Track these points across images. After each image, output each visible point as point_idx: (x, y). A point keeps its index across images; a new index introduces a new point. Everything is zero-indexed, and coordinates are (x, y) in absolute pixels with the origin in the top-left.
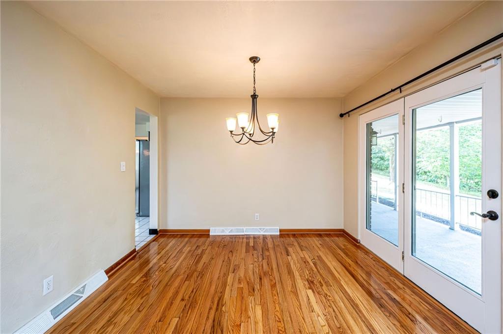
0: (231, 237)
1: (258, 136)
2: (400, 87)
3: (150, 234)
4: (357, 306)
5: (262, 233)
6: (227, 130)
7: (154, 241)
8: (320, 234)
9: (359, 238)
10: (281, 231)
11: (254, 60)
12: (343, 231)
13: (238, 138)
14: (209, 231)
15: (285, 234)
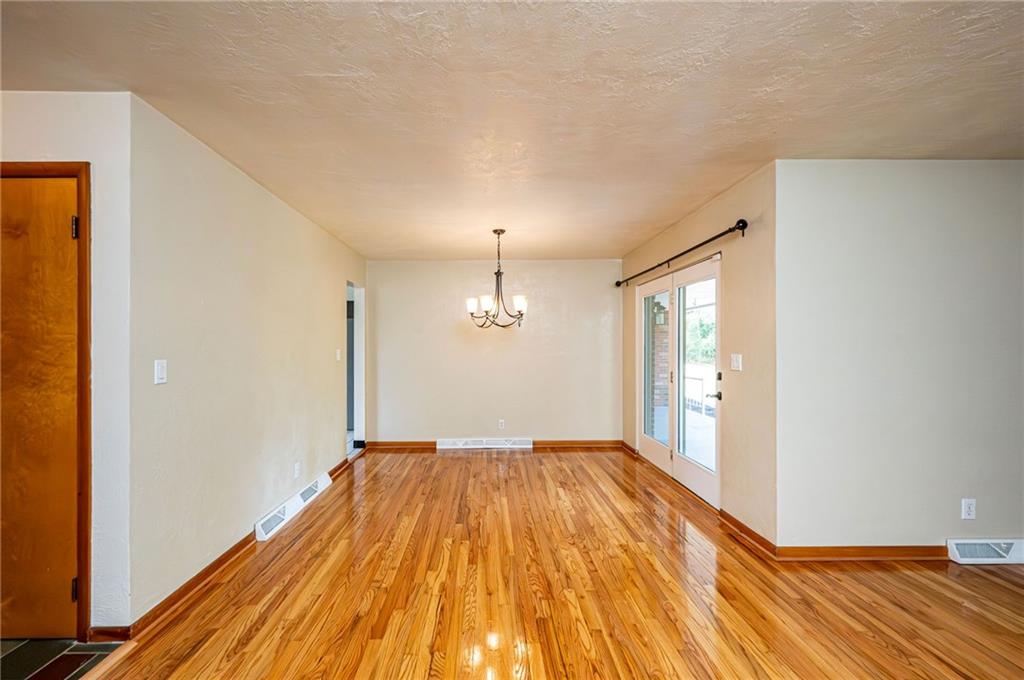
0: (467, 451)
1: (503, 319)
2: (668, 261)
3: (355, 447)
4: (607, 497)
5: (509, 446)
6: (466, 310)
7: (360, 457)
8: (590, 447)
9: (637, 448)
10: (534, 443)
11: (498, 232)
12: (622, 443)
13: (481, 322)
14: (435, 443)
15: (540, 448)
